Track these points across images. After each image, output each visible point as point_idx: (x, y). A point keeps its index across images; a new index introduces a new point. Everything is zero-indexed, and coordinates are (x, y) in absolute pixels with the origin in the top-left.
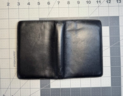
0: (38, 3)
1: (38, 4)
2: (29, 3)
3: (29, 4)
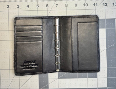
0: (37, 6)
2: (28, 5)
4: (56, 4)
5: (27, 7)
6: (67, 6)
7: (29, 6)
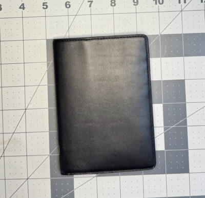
0: (44, 5)
1: (44, 8)
2: (23, 4)
3: (22, 7)
4: (89, 2)
5: (20, 8)
6: (115, 5)
7: (25, 6)
